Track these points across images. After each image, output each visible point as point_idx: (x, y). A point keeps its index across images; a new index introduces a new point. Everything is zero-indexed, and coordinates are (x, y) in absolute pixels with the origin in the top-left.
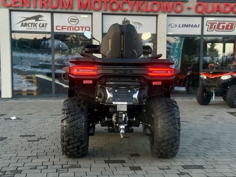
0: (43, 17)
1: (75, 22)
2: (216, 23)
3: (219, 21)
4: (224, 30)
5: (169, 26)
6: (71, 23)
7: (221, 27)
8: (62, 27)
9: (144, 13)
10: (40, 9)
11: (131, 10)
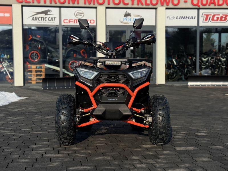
2: (211, 15)
3: (213, 13)
4: (219, 21)
5: (167, 18)
6: (77, 16)
7: (215, 19)
8: (69, 20)
9: (144, 6)
10: (49, 5)
11: (133, 4)
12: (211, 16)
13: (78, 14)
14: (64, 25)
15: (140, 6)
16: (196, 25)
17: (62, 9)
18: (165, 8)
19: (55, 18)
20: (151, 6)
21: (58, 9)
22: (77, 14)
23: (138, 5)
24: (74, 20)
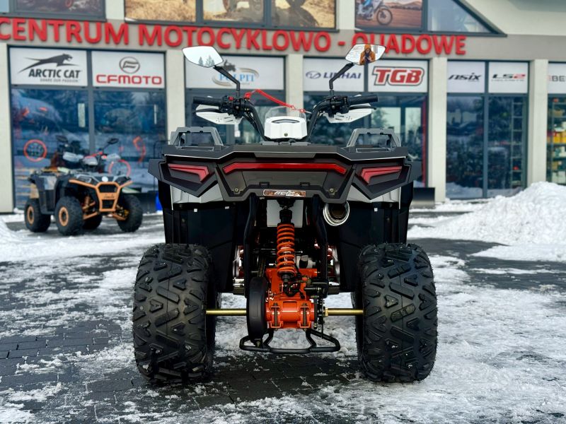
0: (71, 58)
1: (134, 67)
2: (389, 71)
3: (394, 67)
4: (404, 83)
5: (307, 75)
6: (125, 69)
7: (398, 78)
8: (109, 77)
9: (262, 52)
10: (67, 45)
11: (238, 47)
12: (391, 74)
13: (127, 64)
14: (97, 88)
15: (253, 51)
16: (362, 89)
17: (94, 54)
18: (301, 56)
19: (78, 72)
20: (274, 52)
21: (84, 53)
22: (125, 64)
23: (249, 48)
24: (120, 77)
